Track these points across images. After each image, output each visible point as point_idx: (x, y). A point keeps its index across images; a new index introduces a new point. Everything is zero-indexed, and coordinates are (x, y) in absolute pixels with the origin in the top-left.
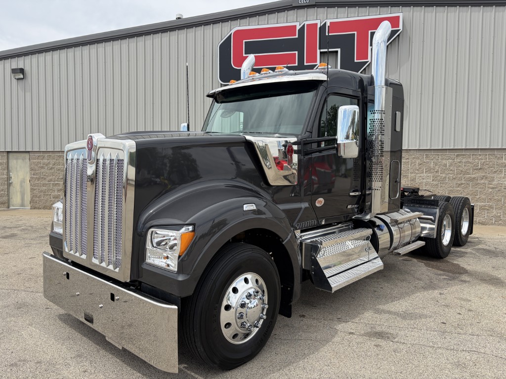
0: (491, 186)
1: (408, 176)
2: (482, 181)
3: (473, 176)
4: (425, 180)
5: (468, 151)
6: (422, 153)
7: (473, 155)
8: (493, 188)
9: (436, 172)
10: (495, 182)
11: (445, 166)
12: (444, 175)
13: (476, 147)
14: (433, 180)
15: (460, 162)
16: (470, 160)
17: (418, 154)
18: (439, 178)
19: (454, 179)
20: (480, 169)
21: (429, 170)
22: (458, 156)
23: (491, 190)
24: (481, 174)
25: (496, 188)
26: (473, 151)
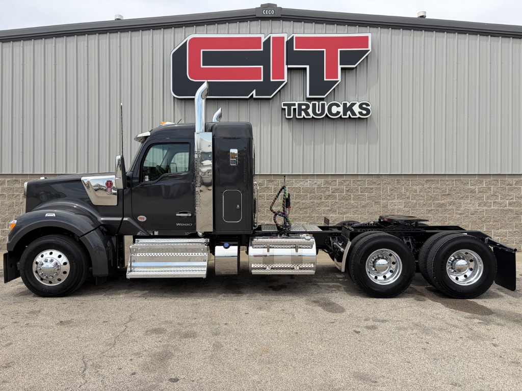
0: (458, 212)
1: (380, 202)
2: (450, 207)
3: (442, 202)
4: (396, 207)
5: (436, 177)
6: (393, 178)
7: (441, 180)
8: (461, 214)
9: (407, 198)
10: (462, 209)
11: (416, 191)
12: (415, 201)
13: (443, 173)
14: (405, 207)
15: (429, 188)
16: (439, 186)
17: (389, 180)
18: (410, 204)
19: (425, 205)
20: (448, 195)
21: (400, 196)
22: (427, 181)
23: (458, 216)
24: (449, 200)
25: (463, 214)
26: (441, 176)
